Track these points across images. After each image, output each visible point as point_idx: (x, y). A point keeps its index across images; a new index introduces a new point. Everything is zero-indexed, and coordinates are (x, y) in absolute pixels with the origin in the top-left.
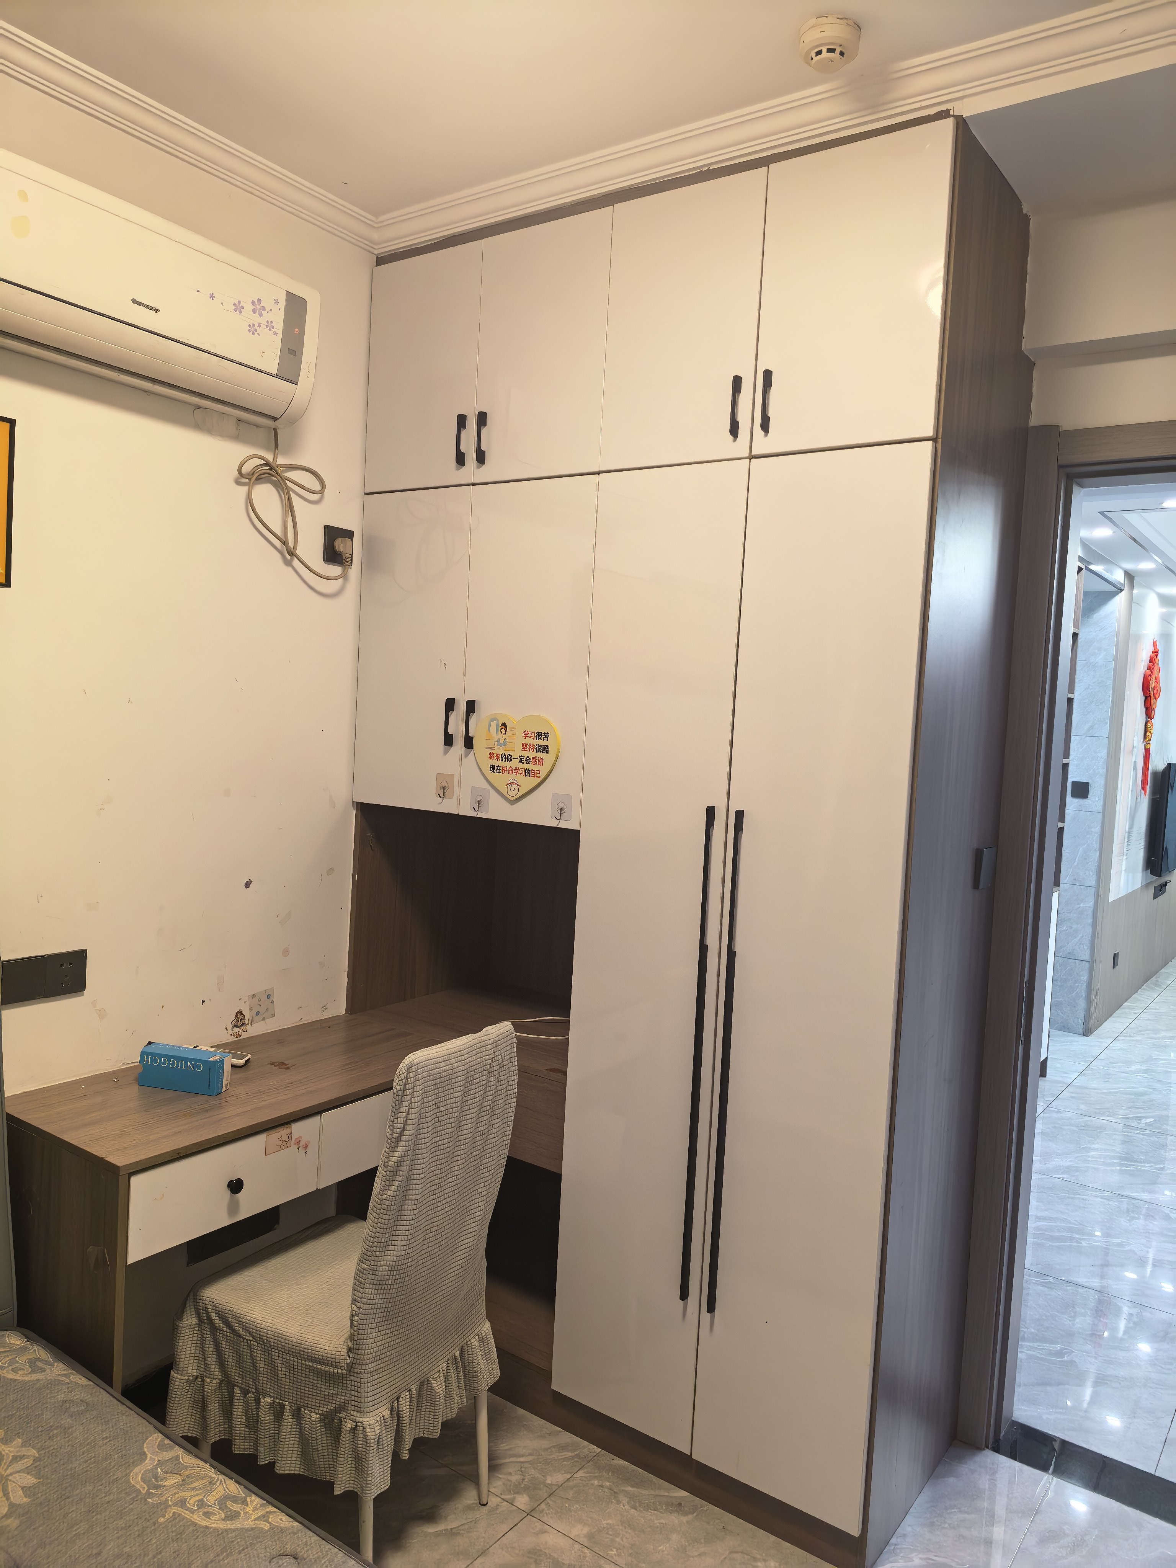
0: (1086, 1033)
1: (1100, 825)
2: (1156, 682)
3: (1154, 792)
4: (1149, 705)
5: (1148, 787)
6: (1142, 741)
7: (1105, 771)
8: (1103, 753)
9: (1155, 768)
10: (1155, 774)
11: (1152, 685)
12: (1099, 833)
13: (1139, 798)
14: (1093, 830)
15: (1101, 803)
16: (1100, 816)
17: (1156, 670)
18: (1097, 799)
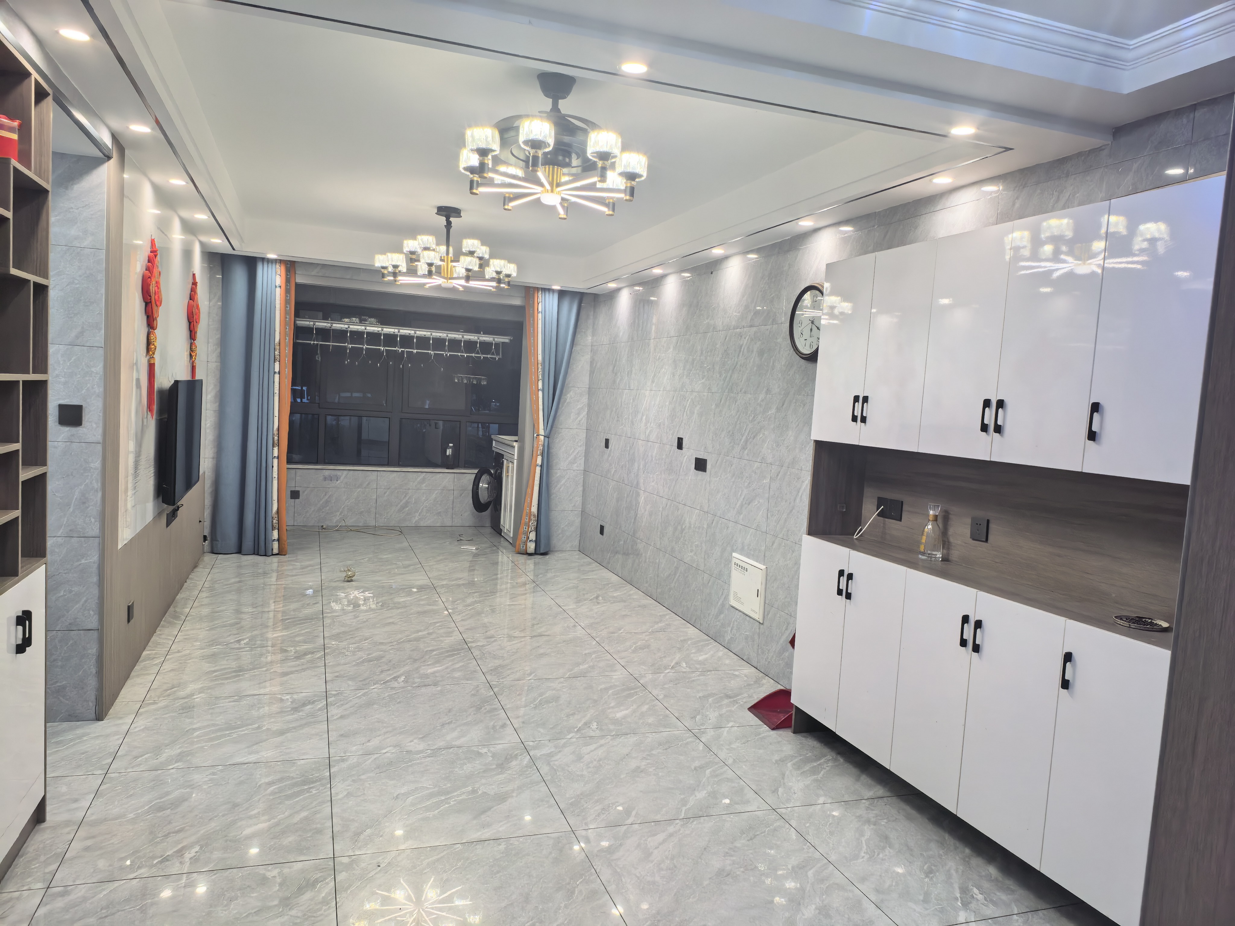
0: (99, 717)
1: (100, 459)
2: (157, 286)
3: (161, 412)
4: (150, 312)
5: (155, 407)
6: (145, 354)
7: (102, 389)
8: (99, 368)
9: (160, 386)
10: (161, 392)
11: (153, 288)
12: (100, 469)
13: (145, 420)
14: (92, 465)
15: (100, 431)
16: (99, 448)
17: (156, 273)
18: (94, 426)
